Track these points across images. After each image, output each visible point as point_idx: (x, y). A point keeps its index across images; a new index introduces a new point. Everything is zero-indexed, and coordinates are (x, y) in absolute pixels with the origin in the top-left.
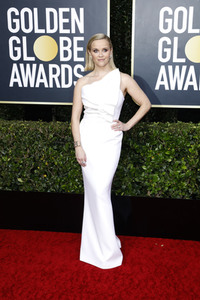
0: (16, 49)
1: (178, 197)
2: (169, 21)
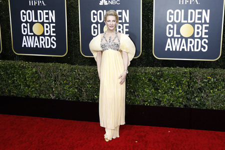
0: (95, 30)
1: (177, 106)
2: (172, 16)
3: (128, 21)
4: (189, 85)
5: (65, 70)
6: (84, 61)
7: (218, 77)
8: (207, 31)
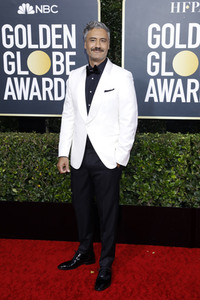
0: (10, 63)
1: (169, 205)
3: (74, 46)
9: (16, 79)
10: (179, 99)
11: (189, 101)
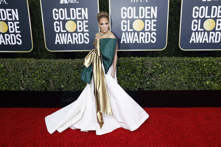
3: (87, 18)
4: (142, 72)
5: (32, 64)
6: (49, 56)
7: (165, 64)
8: (155, 25)
9: (60, 34)
10: (136, 42)
11: (140, 42)
